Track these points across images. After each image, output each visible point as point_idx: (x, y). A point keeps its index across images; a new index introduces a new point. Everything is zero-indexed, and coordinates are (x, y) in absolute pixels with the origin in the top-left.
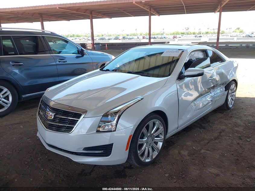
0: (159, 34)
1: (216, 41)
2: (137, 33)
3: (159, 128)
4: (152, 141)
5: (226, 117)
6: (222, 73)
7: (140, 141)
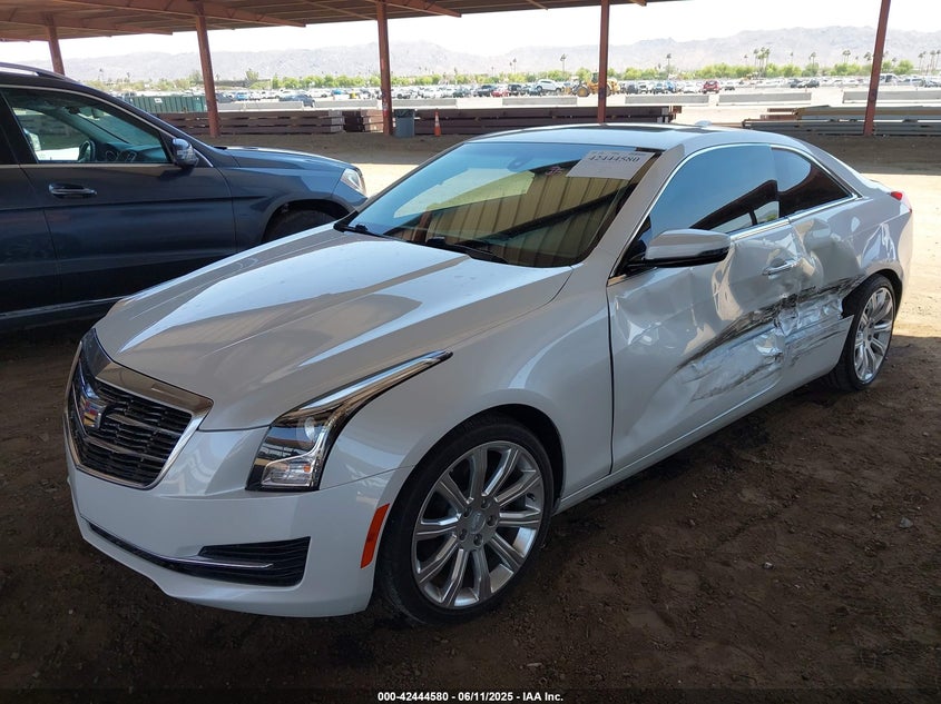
0: (653, 74)
1: (863, 104)
2: (566, 69)
3: (522, 474)
4: (489, 523)
5: (839, 423)
6: (833, 244)
7: (424, 528)
